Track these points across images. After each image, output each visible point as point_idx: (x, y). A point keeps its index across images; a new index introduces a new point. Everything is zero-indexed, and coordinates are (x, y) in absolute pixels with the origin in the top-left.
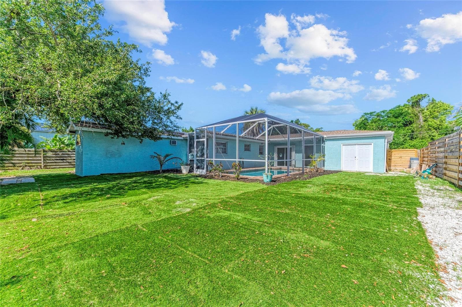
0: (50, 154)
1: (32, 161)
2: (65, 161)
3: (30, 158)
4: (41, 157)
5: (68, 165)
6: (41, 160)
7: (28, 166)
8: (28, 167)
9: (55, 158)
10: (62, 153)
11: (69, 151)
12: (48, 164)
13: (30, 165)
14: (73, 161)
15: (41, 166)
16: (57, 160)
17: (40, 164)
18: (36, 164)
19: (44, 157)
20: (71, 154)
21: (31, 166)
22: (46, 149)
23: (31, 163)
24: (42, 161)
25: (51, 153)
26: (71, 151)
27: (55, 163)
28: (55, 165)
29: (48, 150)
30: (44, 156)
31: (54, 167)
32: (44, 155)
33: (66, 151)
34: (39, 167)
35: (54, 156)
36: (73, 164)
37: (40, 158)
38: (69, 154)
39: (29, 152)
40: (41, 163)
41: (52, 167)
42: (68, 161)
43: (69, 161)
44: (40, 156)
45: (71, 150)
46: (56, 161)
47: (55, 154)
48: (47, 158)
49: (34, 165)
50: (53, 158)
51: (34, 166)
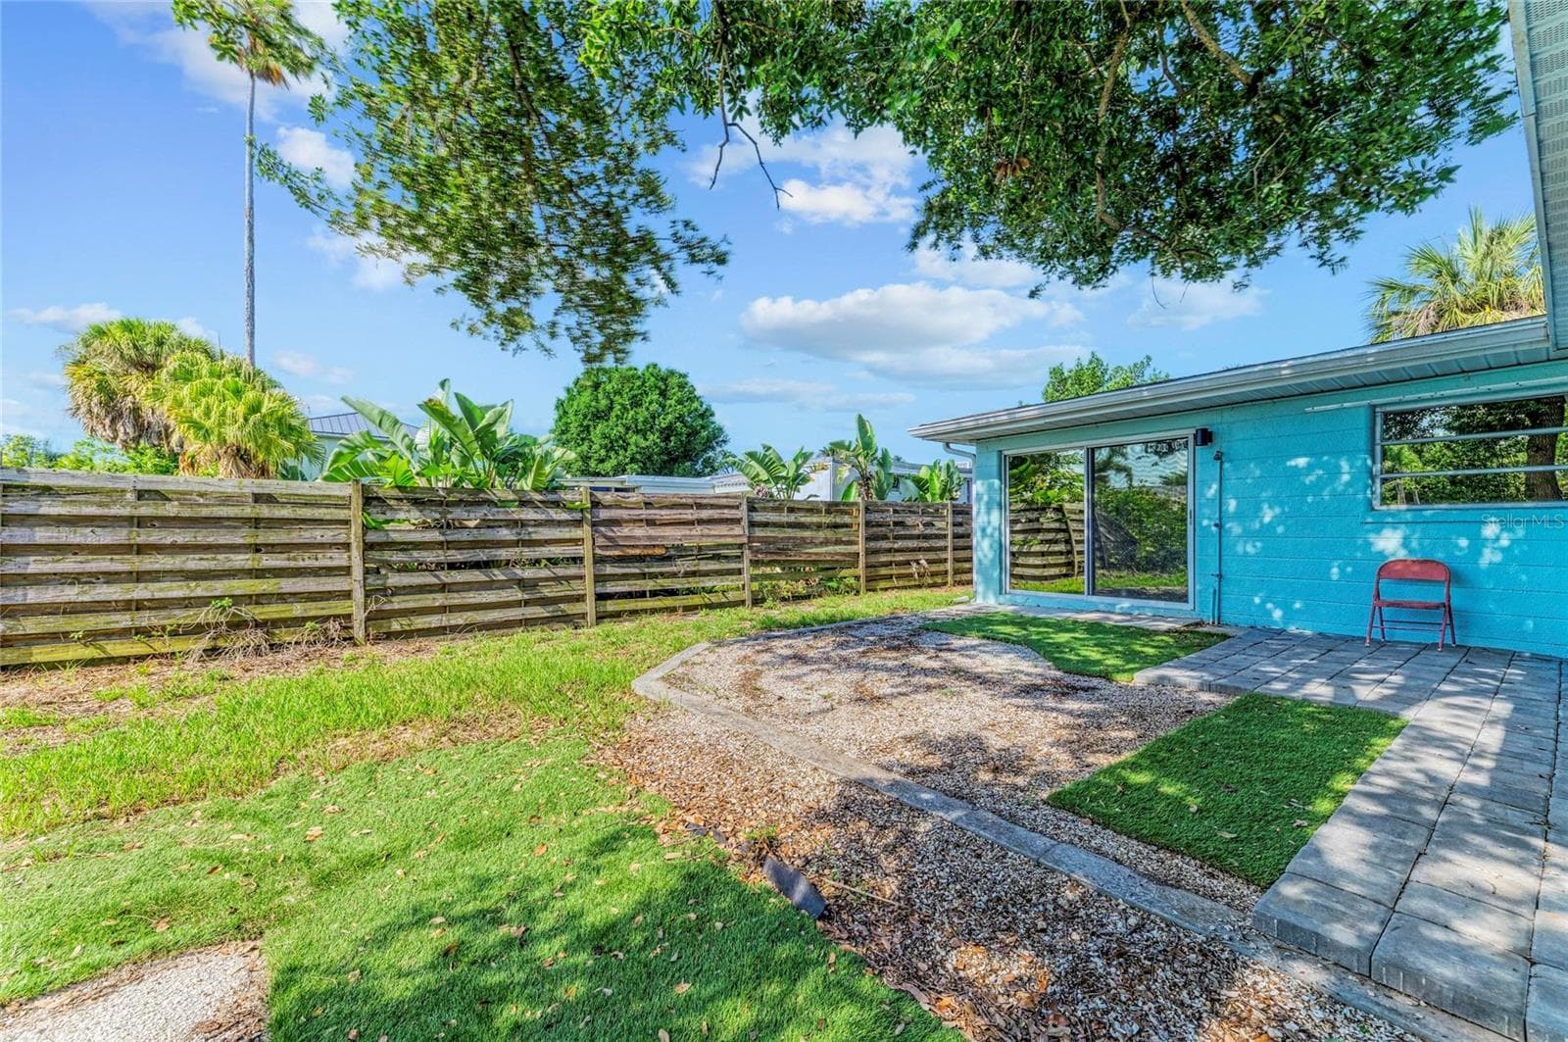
0: (406, 523)
1: (287, 585)
2: (499, 575)
3: (268, 561)
4: (347, 546)
5: (518, 604)
6: (347, 571)
7: (258, 625)
8: (255, 637)
9: (441, 556)
10: (482, 512)
11: (524, 503)
12: (398, 603)
13: (273, 611)
14: (544, 573)
15: (348, 617)
16: (452, 566)
17: (339, 607)
18: (314, 609)
19: (369, 547)
20: (539, 524)
21: (276, 623)
22: (386, 484)
23: (282, 597)
24: (355, 583)
25: (415, 515)
26: (537, 497)
27: (443, 588)
28: (442, 609)
29: (396, 493)
30: (372, 537)
31: (434, 621)
32: (366, 528)
33: (504, 503)
34: (333, 627)
35: (435, 536)
36: (547, 592)
37: (338, 559)
38: (523, 524)
39: (265, 511)
40: (347, 595)
41: (420, 622)
42: (518, 571)
43: (529, 573)
44: (342, 538)
45: (536, 489)
46: (447, 577)
47: (439, 527)
48: (387, 555)
49: (297, 610)
50: (430, 556)
51: (303, 620)
